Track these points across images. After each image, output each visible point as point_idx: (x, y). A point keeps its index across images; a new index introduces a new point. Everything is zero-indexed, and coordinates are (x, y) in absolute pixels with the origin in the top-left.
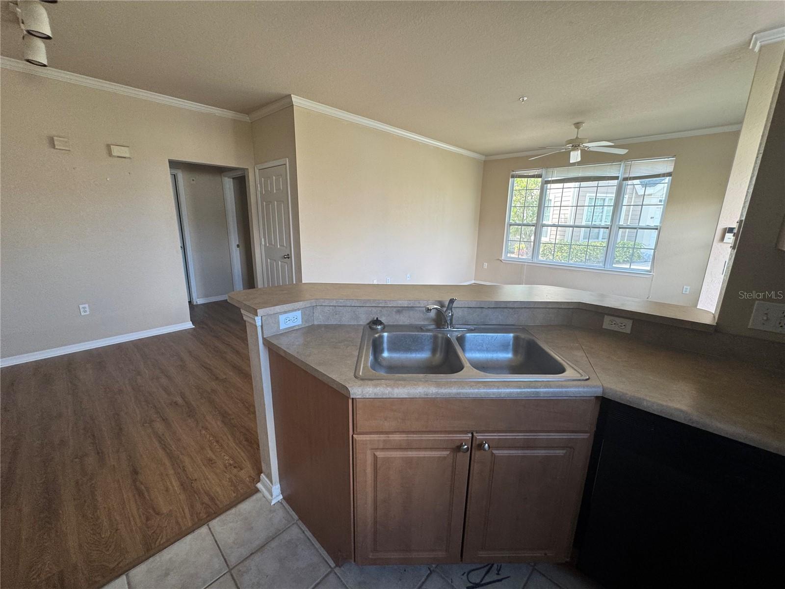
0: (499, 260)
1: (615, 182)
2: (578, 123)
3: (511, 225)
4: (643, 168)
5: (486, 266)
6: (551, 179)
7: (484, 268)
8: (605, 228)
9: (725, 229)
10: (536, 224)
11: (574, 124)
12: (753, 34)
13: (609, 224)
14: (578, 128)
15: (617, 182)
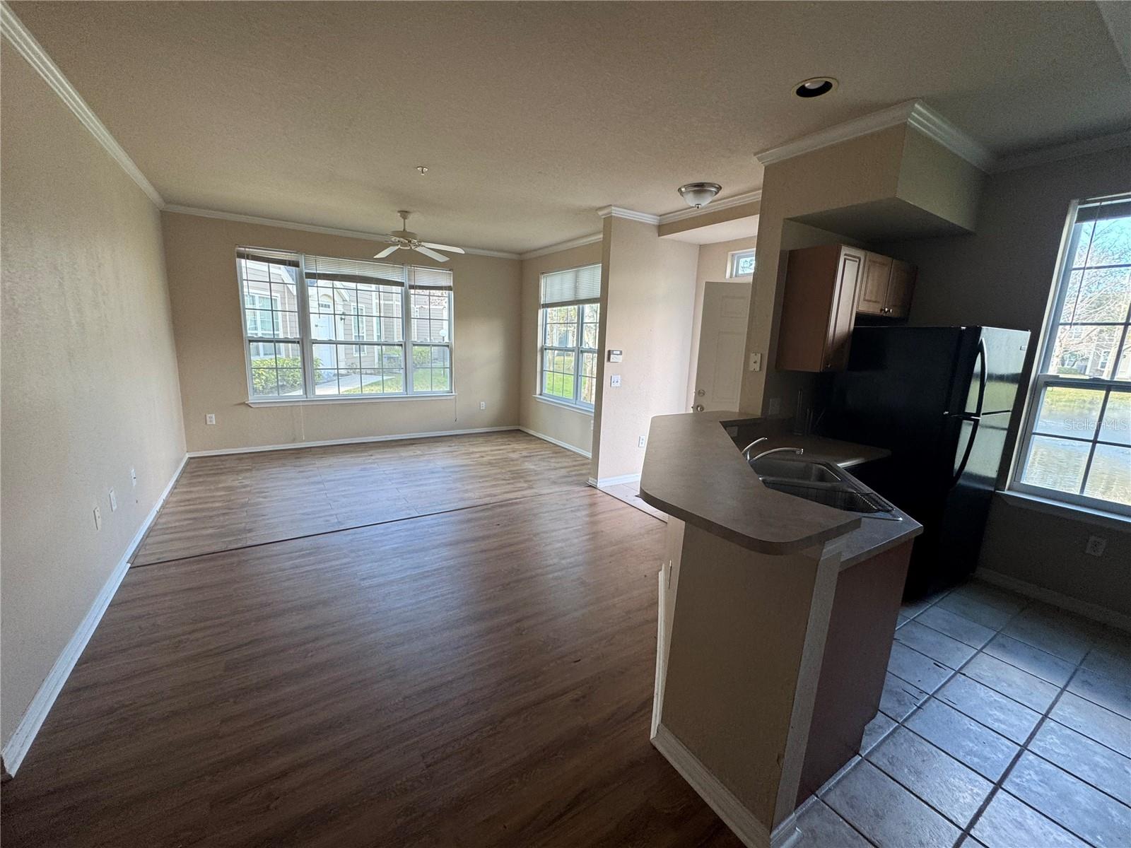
0: (244, 403)
1: (398, 289)
2: (406, 212)
3: (250, 341)
4: (425, 277)
5: (212, 419)
6: (315, 272)
7: (208, 423)
8: (398, 345)
9: (609, 351)
10: (302, 340)
11: (399, 212)
12: (611, 205)
13: (401, 340)
14: (405, 218)
15: (402, 290)
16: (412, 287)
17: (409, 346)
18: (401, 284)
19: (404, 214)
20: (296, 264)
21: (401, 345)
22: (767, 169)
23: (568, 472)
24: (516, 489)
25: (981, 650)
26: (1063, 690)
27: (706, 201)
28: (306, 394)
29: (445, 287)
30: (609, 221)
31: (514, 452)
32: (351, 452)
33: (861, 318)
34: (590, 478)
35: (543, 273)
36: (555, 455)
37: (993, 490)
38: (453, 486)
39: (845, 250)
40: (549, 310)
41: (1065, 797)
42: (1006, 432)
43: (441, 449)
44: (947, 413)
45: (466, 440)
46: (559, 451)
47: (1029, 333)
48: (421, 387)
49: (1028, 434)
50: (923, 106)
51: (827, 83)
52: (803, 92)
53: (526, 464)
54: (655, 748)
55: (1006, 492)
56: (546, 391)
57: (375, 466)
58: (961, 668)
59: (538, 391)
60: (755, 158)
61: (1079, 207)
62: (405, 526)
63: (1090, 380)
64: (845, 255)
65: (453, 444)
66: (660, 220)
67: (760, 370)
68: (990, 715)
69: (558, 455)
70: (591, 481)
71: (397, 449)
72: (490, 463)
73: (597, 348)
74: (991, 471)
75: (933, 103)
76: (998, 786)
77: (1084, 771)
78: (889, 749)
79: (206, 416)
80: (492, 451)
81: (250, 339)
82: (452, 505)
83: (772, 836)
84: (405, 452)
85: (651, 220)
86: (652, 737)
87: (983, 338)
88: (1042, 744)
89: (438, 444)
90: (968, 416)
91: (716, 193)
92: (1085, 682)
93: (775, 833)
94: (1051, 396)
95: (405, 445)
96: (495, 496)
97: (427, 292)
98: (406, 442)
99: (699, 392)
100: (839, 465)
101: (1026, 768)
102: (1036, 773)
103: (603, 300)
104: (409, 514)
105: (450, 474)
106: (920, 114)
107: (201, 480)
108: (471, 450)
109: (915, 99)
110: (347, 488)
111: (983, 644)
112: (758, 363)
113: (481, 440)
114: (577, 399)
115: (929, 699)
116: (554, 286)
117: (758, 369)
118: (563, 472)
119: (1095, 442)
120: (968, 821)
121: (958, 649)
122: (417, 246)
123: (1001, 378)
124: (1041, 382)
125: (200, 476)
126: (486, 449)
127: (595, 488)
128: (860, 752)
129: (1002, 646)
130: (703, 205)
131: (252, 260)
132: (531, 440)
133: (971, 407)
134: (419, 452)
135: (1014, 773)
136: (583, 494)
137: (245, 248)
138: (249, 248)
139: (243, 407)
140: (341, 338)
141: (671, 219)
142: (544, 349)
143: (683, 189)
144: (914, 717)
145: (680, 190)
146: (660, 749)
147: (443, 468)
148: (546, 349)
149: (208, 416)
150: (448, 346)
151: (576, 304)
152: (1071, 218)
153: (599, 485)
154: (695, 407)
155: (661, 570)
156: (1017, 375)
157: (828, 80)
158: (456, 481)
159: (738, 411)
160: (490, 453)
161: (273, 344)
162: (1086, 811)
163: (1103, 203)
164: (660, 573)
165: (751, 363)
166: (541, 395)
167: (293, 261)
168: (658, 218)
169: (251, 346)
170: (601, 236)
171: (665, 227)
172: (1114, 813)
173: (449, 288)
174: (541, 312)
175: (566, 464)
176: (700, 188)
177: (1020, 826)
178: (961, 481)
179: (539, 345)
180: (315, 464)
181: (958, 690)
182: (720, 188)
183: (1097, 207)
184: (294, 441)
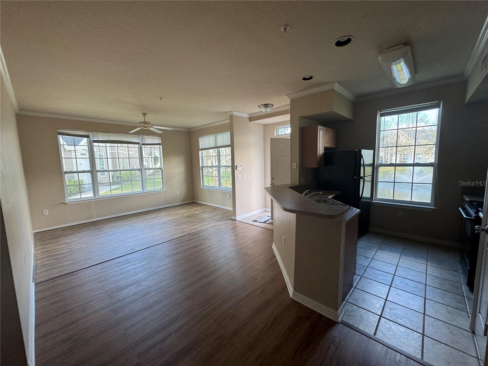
0: (64, 203)
1: (137, 146)
2: (145, 114)
3: (65, 173)
4: (149, 140)
5: (46, 212)
6: (97, 140)
7: (44, 214)
8: (138, 170)
9: (236, 166)
10: (92, 171)
11: (142, 114)
12: (232, 111)
13: (139, 168)
14: (144, 116)
15: (138, 146)
16: (143, 144)
17: (143, 170)
18: (138, 143)
19: (144, 114)
20: (88, 137)
21: (139, 170)
22: (291, 100)
23: (222, 216)
24: (204, 225)
25: (376, 252)
26: (400, 258)
27: (269, 110)
28: (95, 196)
29: (158, 144)
30: (231, 117)
31: (196, 211)
32: (121, 220)
33: (326, 149)
34: (233, 217)
35: (200, 136)
36: (214, 210)
37: (370, 201)
38: (177, 227)
39: (319, 127)
40: (203, 151)
41: (407, 285)
42: (371, 182)
43: (163, 214)
44: (355, 177)
45: (172, 209)
46: (215, 209)
47: (373, 151)
48: (149, 188)
49: (377, 182)
50: (338, 84)
51: (311, 77)
52: (304, 79)
53: (204, 215)
54: (293, 300)
55: (374, 201)
56: (205, 184)
57: (136, 224)
58: (373, 257)
59: (202, 185)
60: (287, 97)
61: (380, 113)
62: (164, 246)
63: (390, 164)
64: (320, 128)
65: (168, 211)
66: (250, 116)
67: (297, 168)
68: (384, 268)
69: (215, 210)
70: (233, 218)
71: (143, 216)
72: (188, 217)
73: (231, 165)
74: (369, 196)
75: (340, 83)
76: (391, 286)
77: (410, 277)
78: (360, 283)
79: (43, 211)
80: (186, 212)
81: (65, 172)
82: (180, 235)
83: (338, 312)
84: (148, 217)
85: (246, 116)
86: (291, 297)
87: (362, 153)
88: (398, 273)
89: (161, 212)
90: (362, 178)
91: (272, 107)
92: (405, 255)
93: (338, 311)
94: (381, 169)
95: (145, 214)
96: (197, 229)
97: (150, 146)
98: (146, 213)
99: (272, 179)
100: (329, 197)
101: (396, 280)
102: (399, 280)
103: (232, 146)
104: (163, 241)
105: (172, 223)
106: (337, 86)
107: (48, 242)
108: (177, 212)
109: (335, 82)
110: (127, 235)
111: (377, 250)
112: (295, 166)
113: (179, 208)
114: (220, 186)
115: (367, 268)
116: (205, 141)
117: (296, 168)
118: (220, 216)
119: (394, 182)
120: (386, 297)
121: (370, 252)
122: (150, 127)
123: (368, 165)
124: (378, 165)
125: (46, 240)
126: (184, 211)
127: (235, 220)
128: (353, 286)
129: (381, 249)
130: (268, 111)
131: (66, 135)
132: (201, 206)
133: (362, 175)
134: (153, 216)
135: (393, 282)
136: (232, 223)
137: (62, 130)
138: (64, 130)
139: (63, 205)
140: (110, 169)
141: (254, 116)
142: (202, 167)
143: (260, 106)
144: (364, 273)
145: (259, 106)
146: (295, 299)
147: (169, 221)
148: (203, 167)
149: (44, 211)
150: (160, 169)
151: (216, 148)
152: (378, 116)
153: (237, 219)
154: (271, 184)
155: (272, 245)
156: (371, 164)
157: (312, 76)
158: (176, 226)
159: (290, 183)
160: (185, 213)
161: (77, 174)
162: (413, 287)
163: (386, 112)
164: (272, 246)
165: (293, 166)
166: (203, 186)
167: (86, 135)
168: (249, 115)
169: (66, 176)
170: (229, 121)
171: (252, 119)
172: (419, 286)
173: (160, 144)
174: (200, 152)
175: (220, 213)
176: (266, 106)
177: (398, 295)
178: (362, 200)
179: (201, 166)
180: (105, 227)
181: (374, 264)
182: (273, 105)
183: (384, 113)
184: (90, 218)
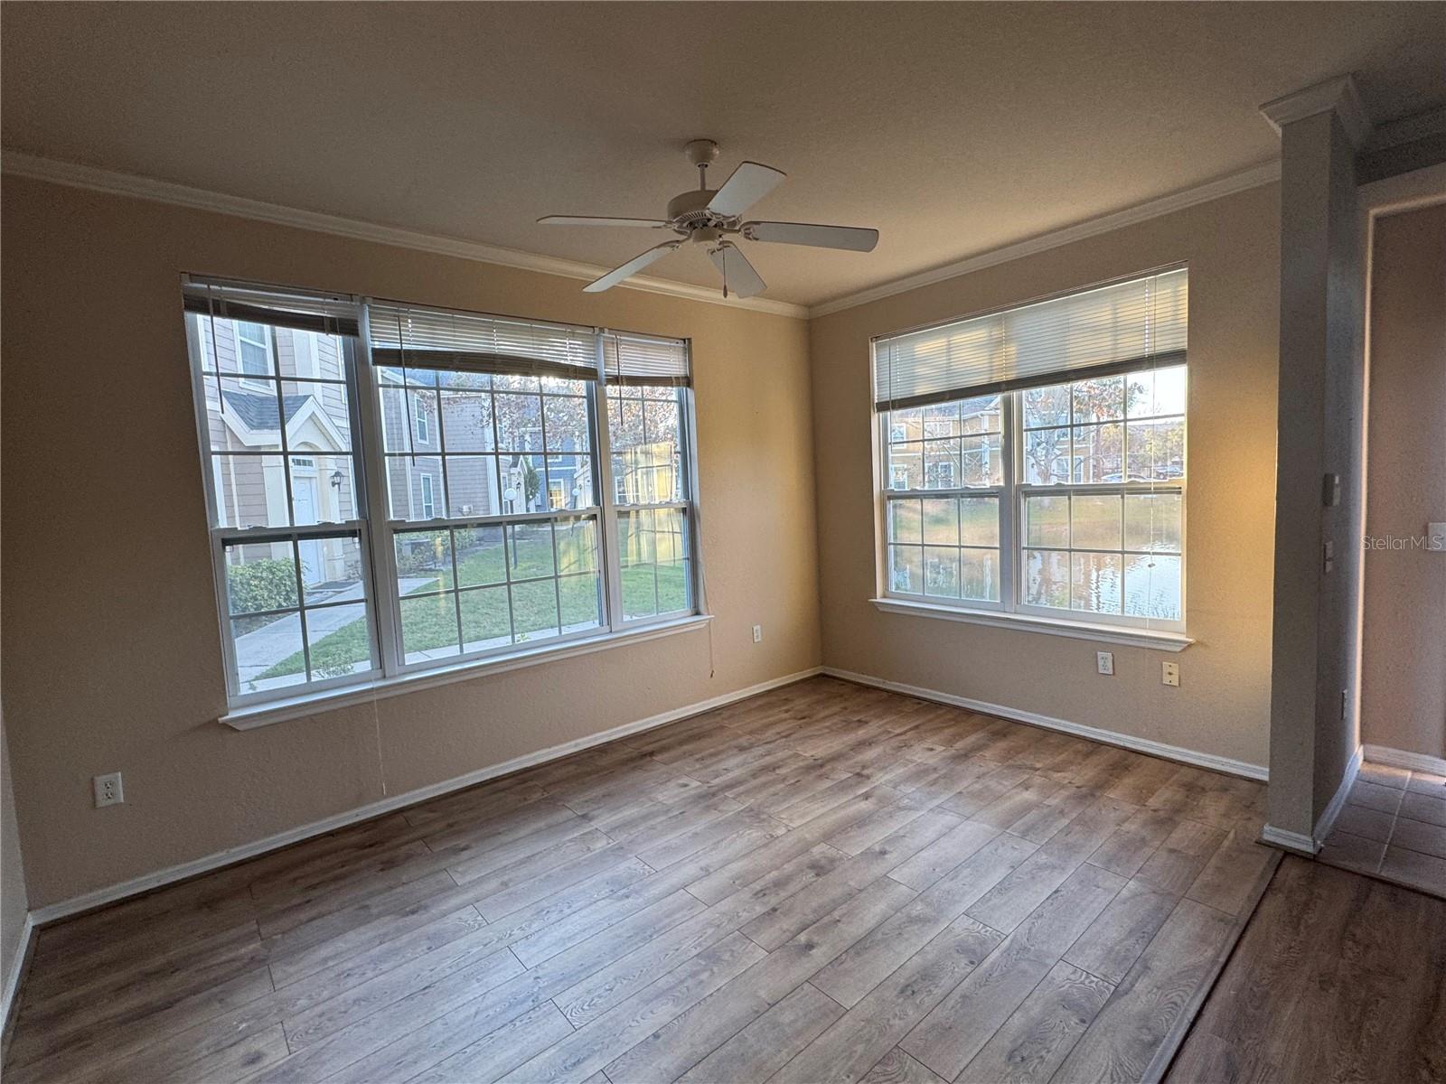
0: (214, 723)
1: (580, 386)
2: (712, 141)
3: (226, 542)
4: (633, 358)
5: (114, 788)
6: (398, 346)
7: (102, 802)
8: (587, 517)
10: (366, 525)
13: (593, 505)
14: (702, 161)
15: (589, 390)
16: (616, 380)
17: (610, 518)
18: (589, 374)
19: (705, 148)
21: (594, 517)
28: (381, 669)
29: (673, 378)
35: (878, 338)
40: (897, 413)
48: (636, 614)
59: (880, 593)
79: (92, 781)
81: (227, 536)
114: (1017, 602)
131: (227, 315)
137: (210, 282)
138: (223, 283)
139: (212, 737)
142: (891, 498)
148: (900, 498)
149: (100, 780)
161: (290, 543)
166: (884, 597)
167: (340, 320)
169: (228, 556)
173: (681, 381)
174: (876, 418)
179: (876, 491)
184: (359, 801)
